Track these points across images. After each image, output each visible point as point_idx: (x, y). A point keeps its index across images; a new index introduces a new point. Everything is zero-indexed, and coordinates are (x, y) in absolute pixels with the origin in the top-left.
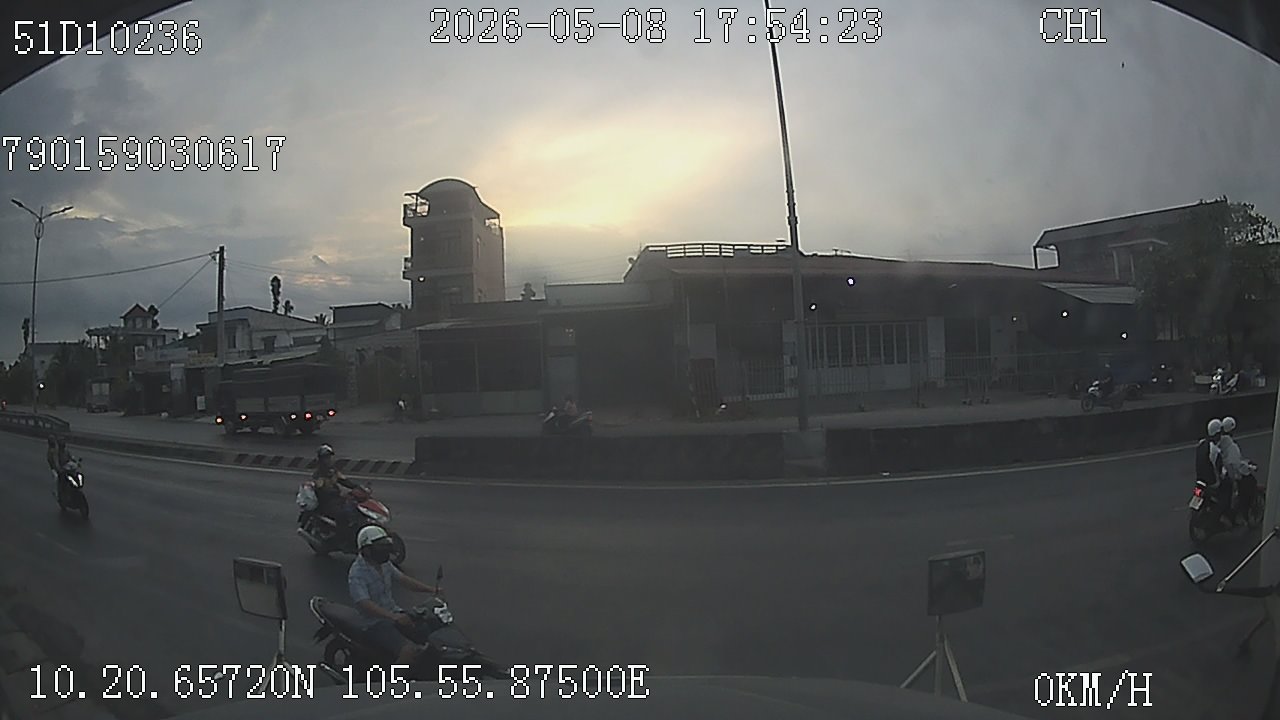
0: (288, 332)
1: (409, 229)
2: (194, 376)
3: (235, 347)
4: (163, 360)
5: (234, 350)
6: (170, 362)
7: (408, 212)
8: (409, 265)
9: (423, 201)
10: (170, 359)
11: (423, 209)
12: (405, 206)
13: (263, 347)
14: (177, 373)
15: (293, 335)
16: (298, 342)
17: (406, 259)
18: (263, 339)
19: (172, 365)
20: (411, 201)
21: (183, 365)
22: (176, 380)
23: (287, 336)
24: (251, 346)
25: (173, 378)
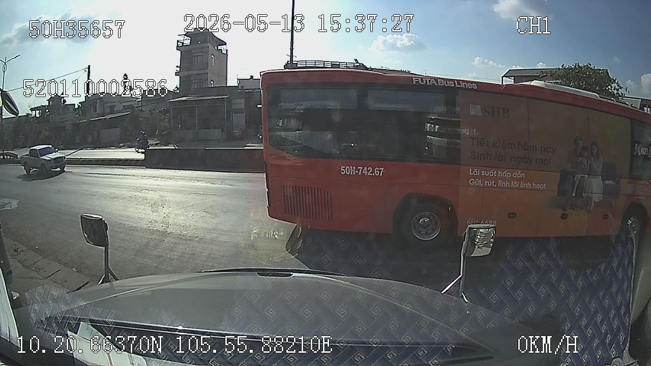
0: (121, 103)
1: (180, 52)
2: (76, 126)
3: (96, 111)
4: (62, 120)
5: (96, 113)
6: (66, 121)
7: (179, 43)
8: (178, 69)
9: (188, 38)
10: (65, 119)
11: (187, 42)
12: (178, 41)
13: (109, 111)
14: (69, 127)
15: (123, 104)
16: (125, 108)
17: (177, 67)
18: (109, 107)
19: (66, 123)
20: (181, 38)
21: (71, 122)
22: (68, 130)
23: (120, 105)
24: (104, 110)
25: (66, 129)
